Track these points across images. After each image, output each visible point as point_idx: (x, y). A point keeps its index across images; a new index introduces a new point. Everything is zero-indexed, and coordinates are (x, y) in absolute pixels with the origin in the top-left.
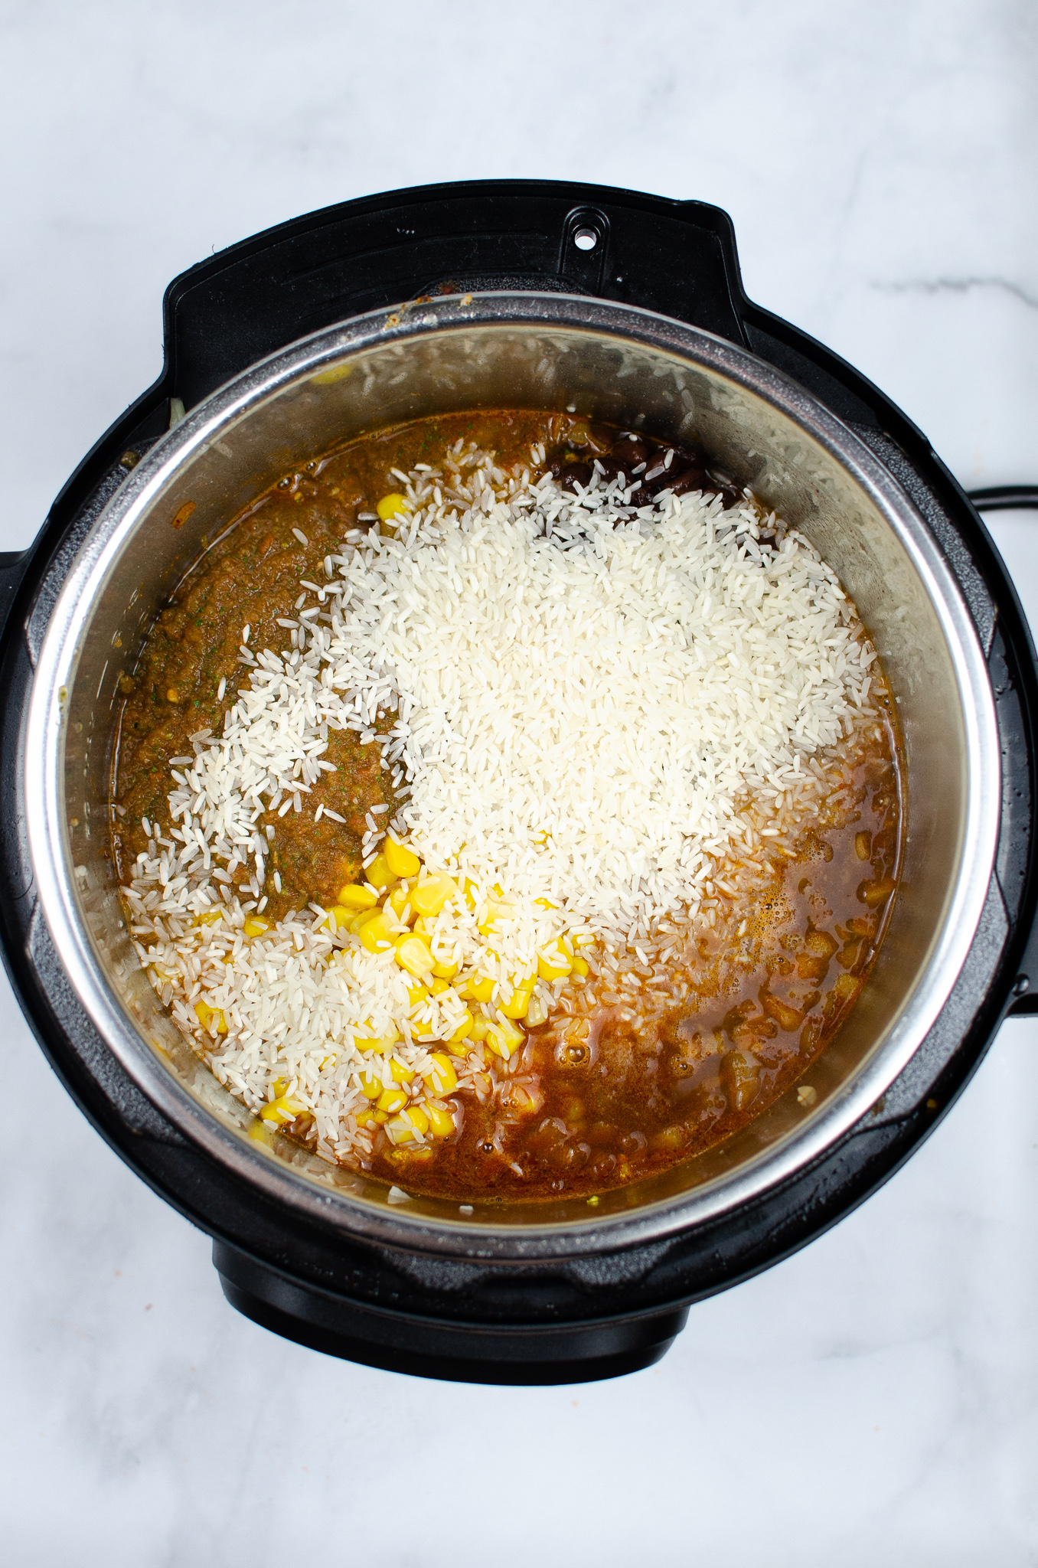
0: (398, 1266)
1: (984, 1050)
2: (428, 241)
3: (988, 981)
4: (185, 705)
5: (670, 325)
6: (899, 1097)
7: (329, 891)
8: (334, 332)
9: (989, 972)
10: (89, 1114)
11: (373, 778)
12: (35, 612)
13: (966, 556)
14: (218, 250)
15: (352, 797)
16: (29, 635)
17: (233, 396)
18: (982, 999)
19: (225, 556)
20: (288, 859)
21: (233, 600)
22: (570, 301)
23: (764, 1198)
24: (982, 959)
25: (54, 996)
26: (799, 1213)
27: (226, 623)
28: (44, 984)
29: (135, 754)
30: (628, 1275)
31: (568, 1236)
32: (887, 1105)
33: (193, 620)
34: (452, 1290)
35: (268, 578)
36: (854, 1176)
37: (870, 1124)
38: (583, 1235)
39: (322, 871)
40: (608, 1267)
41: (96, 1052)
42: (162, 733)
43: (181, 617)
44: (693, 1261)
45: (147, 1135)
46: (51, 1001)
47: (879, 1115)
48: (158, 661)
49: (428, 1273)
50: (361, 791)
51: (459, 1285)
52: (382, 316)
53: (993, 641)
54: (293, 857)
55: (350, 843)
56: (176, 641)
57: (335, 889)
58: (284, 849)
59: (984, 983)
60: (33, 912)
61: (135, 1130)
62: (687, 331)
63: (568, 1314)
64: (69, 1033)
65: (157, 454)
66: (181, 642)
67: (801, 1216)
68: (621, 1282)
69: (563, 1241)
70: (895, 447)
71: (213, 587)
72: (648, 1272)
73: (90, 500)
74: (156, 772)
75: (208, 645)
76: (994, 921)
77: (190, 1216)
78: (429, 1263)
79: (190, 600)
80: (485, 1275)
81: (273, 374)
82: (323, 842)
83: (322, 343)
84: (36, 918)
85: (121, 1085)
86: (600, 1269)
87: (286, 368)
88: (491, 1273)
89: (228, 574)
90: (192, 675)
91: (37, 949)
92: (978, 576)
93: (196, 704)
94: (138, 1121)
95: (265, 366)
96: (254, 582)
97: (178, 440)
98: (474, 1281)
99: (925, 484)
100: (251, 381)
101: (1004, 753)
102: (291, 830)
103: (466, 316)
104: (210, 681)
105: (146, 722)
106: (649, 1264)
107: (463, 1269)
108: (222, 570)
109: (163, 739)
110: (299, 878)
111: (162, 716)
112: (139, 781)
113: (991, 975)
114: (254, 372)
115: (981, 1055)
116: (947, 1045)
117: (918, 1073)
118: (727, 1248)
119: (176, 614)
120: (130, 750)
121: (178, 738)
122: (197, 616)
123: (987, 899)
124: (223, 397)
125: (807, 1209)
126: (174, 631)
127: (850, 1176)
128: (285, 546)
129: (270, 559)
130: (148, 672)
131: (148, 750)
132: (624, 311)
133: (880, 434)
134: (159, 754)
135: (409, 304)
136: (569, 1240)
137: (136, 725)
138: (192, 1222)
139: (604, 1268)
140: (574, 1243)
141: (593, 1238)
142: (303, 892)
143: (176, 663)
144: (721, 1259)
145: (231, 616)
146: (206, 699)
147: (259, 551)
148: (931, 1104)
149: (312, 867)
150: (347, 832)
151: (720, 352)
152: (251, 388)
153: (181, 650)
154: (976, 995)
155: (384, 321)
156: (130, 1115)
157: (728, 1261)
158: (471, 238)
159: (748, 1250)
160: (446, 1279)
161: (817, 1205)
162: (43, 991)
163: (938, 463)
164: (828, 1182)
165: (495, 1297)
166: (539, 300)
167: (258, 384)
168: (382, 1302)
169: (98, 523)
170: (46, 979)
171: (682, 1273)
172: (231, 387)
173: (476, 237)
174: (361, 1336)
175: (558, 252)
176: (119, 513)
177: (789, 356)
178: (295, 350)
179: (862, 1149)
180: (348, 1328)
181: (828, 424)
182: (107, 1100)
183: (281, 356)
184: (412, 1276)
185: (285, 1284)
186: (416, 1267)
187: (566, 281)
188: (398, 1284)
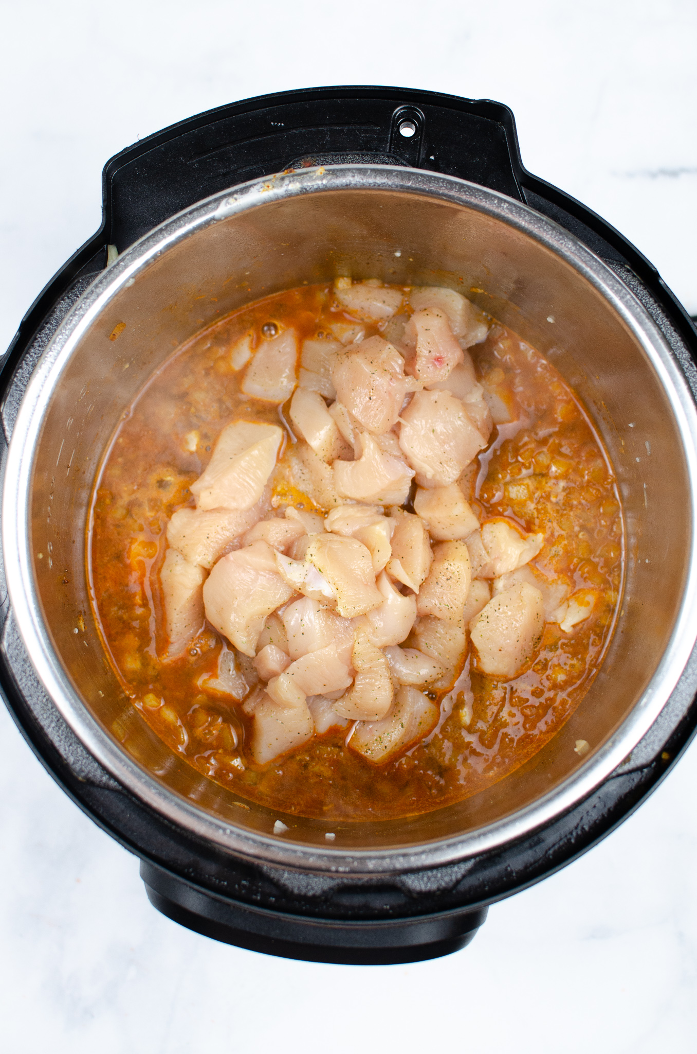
0: (273, 878)
2: (294, 131)
5: (469, 187)
6: (642, 751)
8: (225, 196)
10: (47, 766)
12: (8, 399)
13: (686, 354)
14: (142, 138)
16: (4, 416)
17: (151, 243)
22: (395, 171)
25: (21, 679)
26: (569, 837)
28: (14, 671)
30: (443, 884)
31: (404, 855)
32: (634, 757)
34: (314, 896)
36: (609, 809)
37: (621, 771)
38: (416, 854)
40: (429, 878)
41: (52, 721)
44: (492, 873)
45: (90, 782)
46: (19, 683)
47: (627, 764)
49: (296, 883)
51: (319, 892)
52: (260, 183)
60: (6, 618)
61: (80, 778)
62: (481, 191)
63: (399, 913)
64: (32, 707)
65: (96, 286)
67: (570, 839)
68: (438, 889)
69: (401, 859)
70: (634, 276)
72: (458, 882)
73: (48, 318)
77: (122, 841)
78: (297, 876)
80: (338, 885)
81: (180, 227)
83: (216, 204)
84: (8, 622)
85: (71, 745)
86: (423, 880)
87: (190, 222)
88: (343, 883)
91: (9, 645)
92: (695, 369)
94: (83, 771)
95: (174, 221)
97: (112, 275)
98: (331, 889)
99: (656, 302)
100: (164, 232)
103: (320, 182)
106: (459, 876)
107: (322, 880)
114: (167, 226)
116: (677, 712)
117: (656, 733)
118: (516, 863)
124: (144, 244)
125: (574, 834)
127: (606, 809)
132: (435, 177)
133: (622, 266)
135: (279, 175)
138: (123, 845)
139: (425, 879)
141: (423, 857)
144: (512, 872)
148: (665, 756)
151: (506, 205)
152: (164, 237)
156: (77, 767)
157: (517, 873)
158: (325, 128)
159: (531, 865)
160: (309, 887)
161: (582, 831)
162: (13, 676)
163: (665, 287)
164: (590, 814)
165: (346, 900)
166: (373, 170)
167: (170, 234)
168: (263, 904)
169: (55, 336)
170: (15, 668)
171: (483, 881)
172: (150, 237)
173: (328, 128)
174: (248, 929)
175: (387, 138)
176: (69, 329)
177: (555, 211)
178: (196, 209)
179: (615, 789)
180: (238, 923)
181: (585, 257)
182: (60, 756)
183: (186, 214)
184: (284, 885)
185: (192, 891)
186: (287, 879)
187: (393, 157)
188: (274, 891)
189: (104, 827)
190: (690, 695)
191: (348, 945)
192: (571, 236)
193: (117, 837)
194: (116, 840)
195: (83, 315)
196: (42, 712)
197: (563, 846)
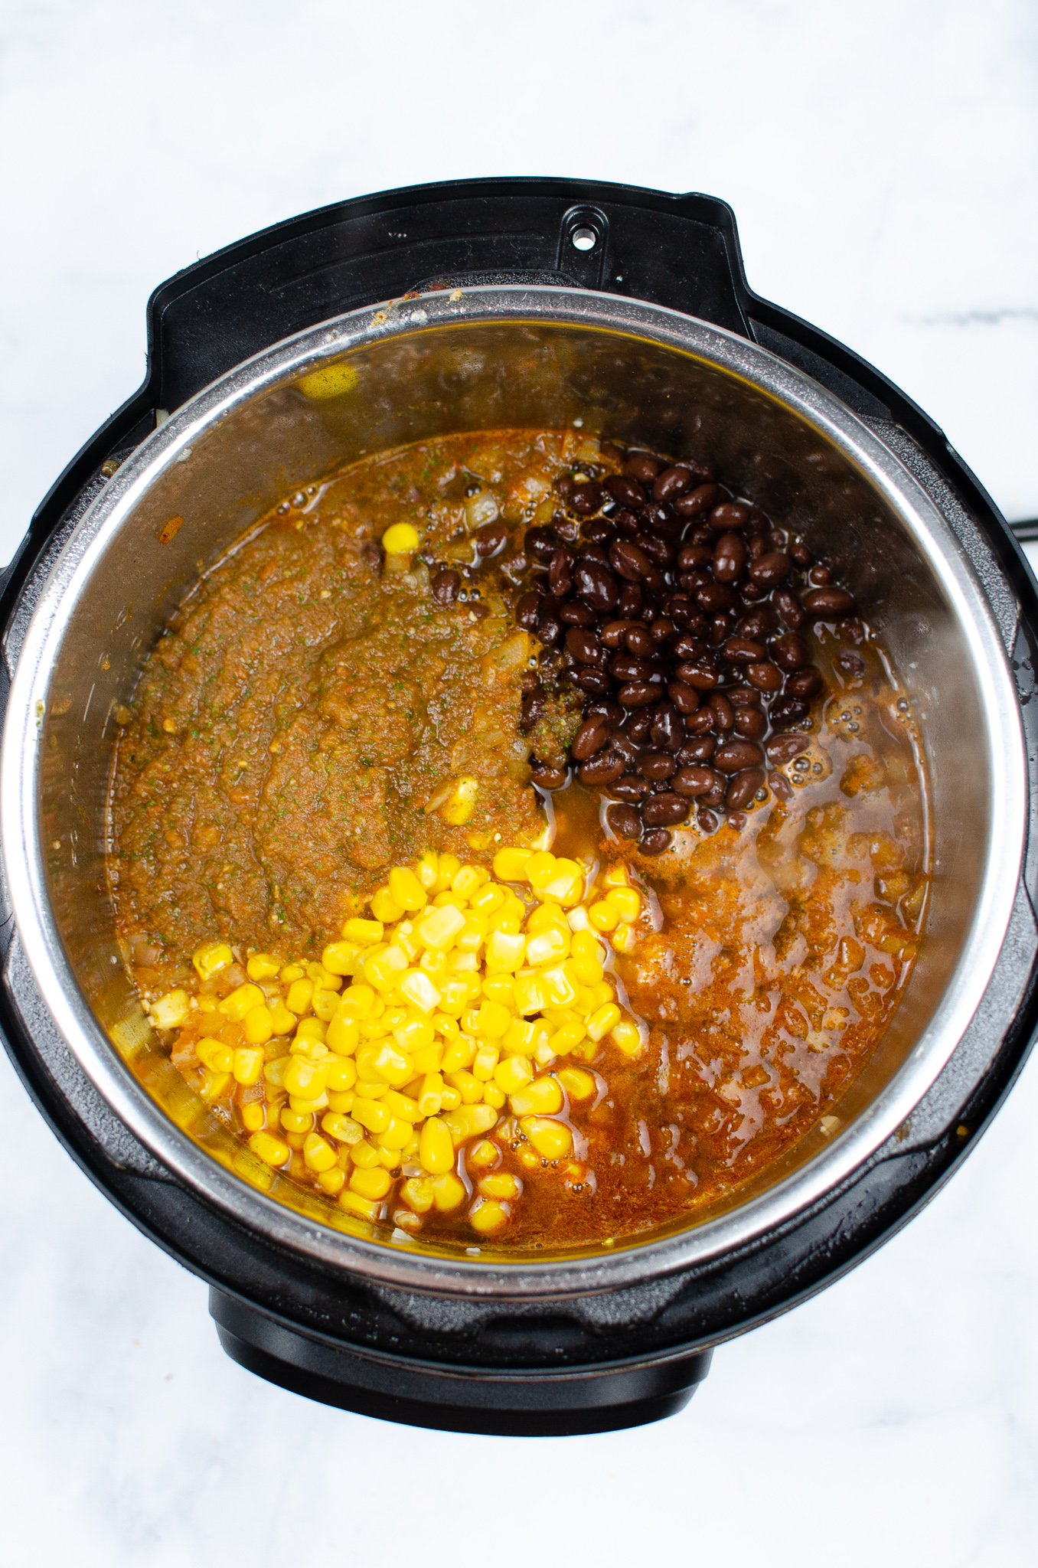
0: (394, 1306)
1: (1016, 1072)
2: (422, 244)
3: (1019, 997)
4: (182, 736)
5: (668, 316)
6: (925, 1121)
7: (332, 926)
8: (319, 331)
9: (1019, 987)
10: (70, 1148)
11: (376, 807)
12: (14, 626)
13: (986, 551)
14: (203, 256)
15: (354, 827)
16: (8, 651)
17: (215, 399)
18: (1013, 1016)
19: (225, 584)
20: (289, 893)
21: (232, 627)
22: (563, 294)
23: (782, 1230)
24: (1011, 974)
25: (33, 1024)
26: (823, 1248)
27: (225, 651)
28: (23, 1012)
29: (132, 786)
30: (639, 1314)
31: (572, 1271)
32: (913, 1130)
33: (190, 648)
34: (452, 1331)
35: (268, 605)
36: (881, 1208)
37: (895, 1151)
38: (589, 1269)
39: (324, 904)
40: (618, 1305)
41: (76, 1084)
42: (159, 765)
43: (178, 646)
44: (709, 1300)
45: (131, 1171)
46: (30, 1030)
47: (904, 1141)
48: (154, 691)
49: (426, 1313)
50: (364, 820)
51: (460, 1325)
52: (369, 313)
53: (1016, 639)
54: (294, 891)
55: (353, 876)
56: (172, 670)
57: (339, 923)
58: (285, 883)
59: (1013, 999)
60: (12, 936)
61: (117, 1165)
62: (686, 321)
63: (578, 1358)
64: (48, 1064)
65: (137, 460)
66: (178, 671)
67: (825, 1252)
68: (632, 1321)
69: (567, 1276)
70: (909, 440)
71: (211, 616)
72: (661, 1311)
73: (70, 511)
74: (154, 806)
75: (206, 674)
76: (1023, 933)
77: (177, 1255)
78: (427, 1302)
79: (187, 628)
80: (487, 1315)
81: (256, 375)
82: (325, 874)
83: (307, 343)
84: (14, 944)
85: (103, 1117)
86: (609, 1309)
87: (269, 369)
88: (494, 1312)
89: (227, 602)
90: (190, 704)
91: (15, 975)
92: (999, 572)
93: (194, 735)
94: (121, 1155)
95: (248, 368)
96: (254, 609)
97: (159, 445)
98: (476, 1321)
99: (941, 477)
100: (233, 383)
101: (1032, 760)
102: (291, 863)
103: (455, 311)
104: (208, 711)
105: (142, 754)
106: (662, 1303)
107: (463, 1309)
108: (221, 598)
109: (160, 771)
110: (301, 912)
111: (159, 748)
112: (137, 815)
113: (1022, 991)
114: (237, 374)
115: (1013, 1078)
116: (976, 1065)
117: (945, 1095)
118: (745, 1285)
119: (173, 643)
120: (128, 784)
121: (176, 770)
122: (195, 644)
123: (1014, 909)
124: (204, 400)
125: (831, 1244)
126: (171, 660)
127: (876, 1209)
128: (288, 574)
129: (271, 586)
130: (144, 703)
131: (146, 783)
132: (621, 303)
133: (892, 426)
134: (157, 786)
135: (397, 301)
136: (575, 1276)
137: (133, 758)
138: (179, 1262)
139: (613, 1307)
140: (579, 1279)
141: (600, 1273)
142: (306, 927)
143: (172, 693)
144: (740, 1298)
145: (230, 643)
146: (204, 729)
147: (260, 578)
148: (961, 1131)
149: (314, 901)
150: (350, 864)
151: (721, 342)
152: (233, 391)
153: (179, 680)
154: (1005, 1012)
155: (371, 319)
156: (112, 1149)
157: (747, 1301)
158: (465, 240)
159: (768, 1289)
160: (446, 1319)
161: (841, 1240)
162: (22, 1020)
163: (954, 457)
164: (853, 1215)
165: (500, 1340)
166: (532, 293)
167: (241, 386)
168: (382, 1346)
169: (76, 531)
170: (24, 1008)
171: (699, 1313)
172: (213, 389)
173: (470, 239)
174: (360, 1384)
175: (555, 251)
176: (97, 520)
177: (797, 351)
178: (279, 351)
179: (886, 1177)
180: (348, 1375)
181: (836, 414)
182: (89, 1133)
183: (264, 357)
184: (410, 1316)
185: (280, 1329)
186: (413, 1307)
187: (561, 276)
188: (398, 1327)
189: (153, 1236)
190: (995, 1040)
191: (505, 1407)
192: (817, 385)
193: (170, 1250)
194: (169, 1253)
195: (117, 501)
196: (63, 1070)
197: (814, 1261)
